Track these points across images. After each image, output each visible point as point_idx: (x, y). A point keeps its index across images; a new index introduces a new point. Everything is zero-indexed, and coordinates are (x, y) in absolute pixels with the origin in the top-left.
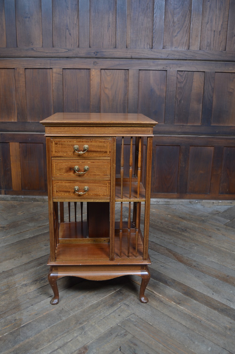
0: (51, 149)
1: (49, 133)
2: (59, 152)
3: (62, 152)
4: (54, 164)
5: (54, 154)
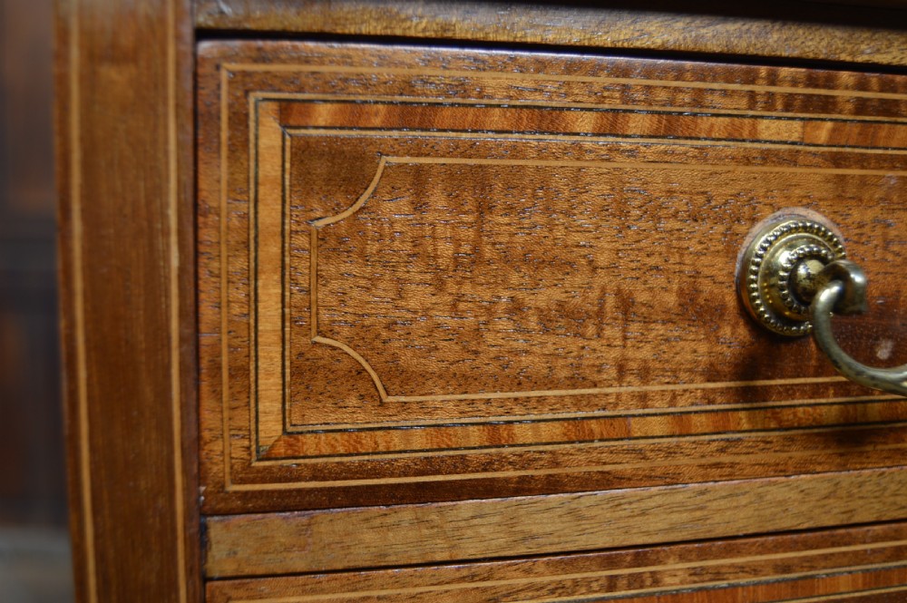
3: (465, 382)
5: (271, 428)
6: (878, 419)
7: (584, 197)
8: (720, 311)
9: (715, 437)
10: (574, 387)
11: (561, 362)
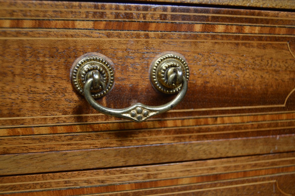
6: (134, 128)
7: (8, 50)
9: (67, 134)
10: (10, 117)
11: (4, 108)
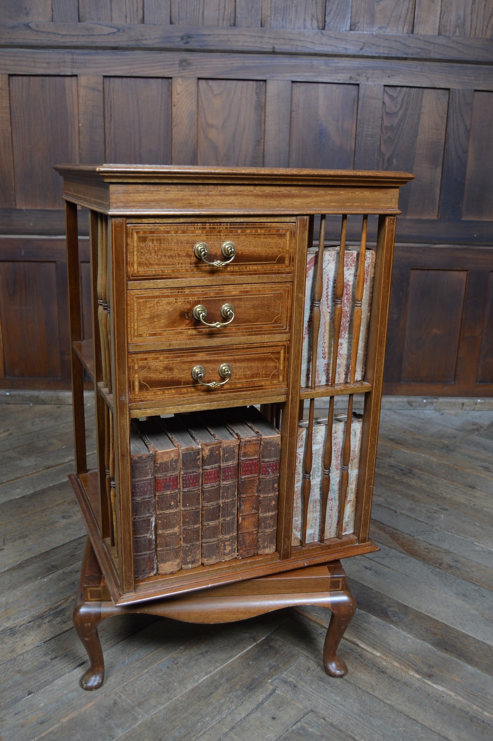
0: (127, 257)
1: (122, 204)
2: (151, 264)
3: (159, 265)
4: (135, 304)
5: (135, 269)
6: (212, 270)
7: (173, 241)
8: (191, 256)
10: (172, 265)
11: (171, 262)
